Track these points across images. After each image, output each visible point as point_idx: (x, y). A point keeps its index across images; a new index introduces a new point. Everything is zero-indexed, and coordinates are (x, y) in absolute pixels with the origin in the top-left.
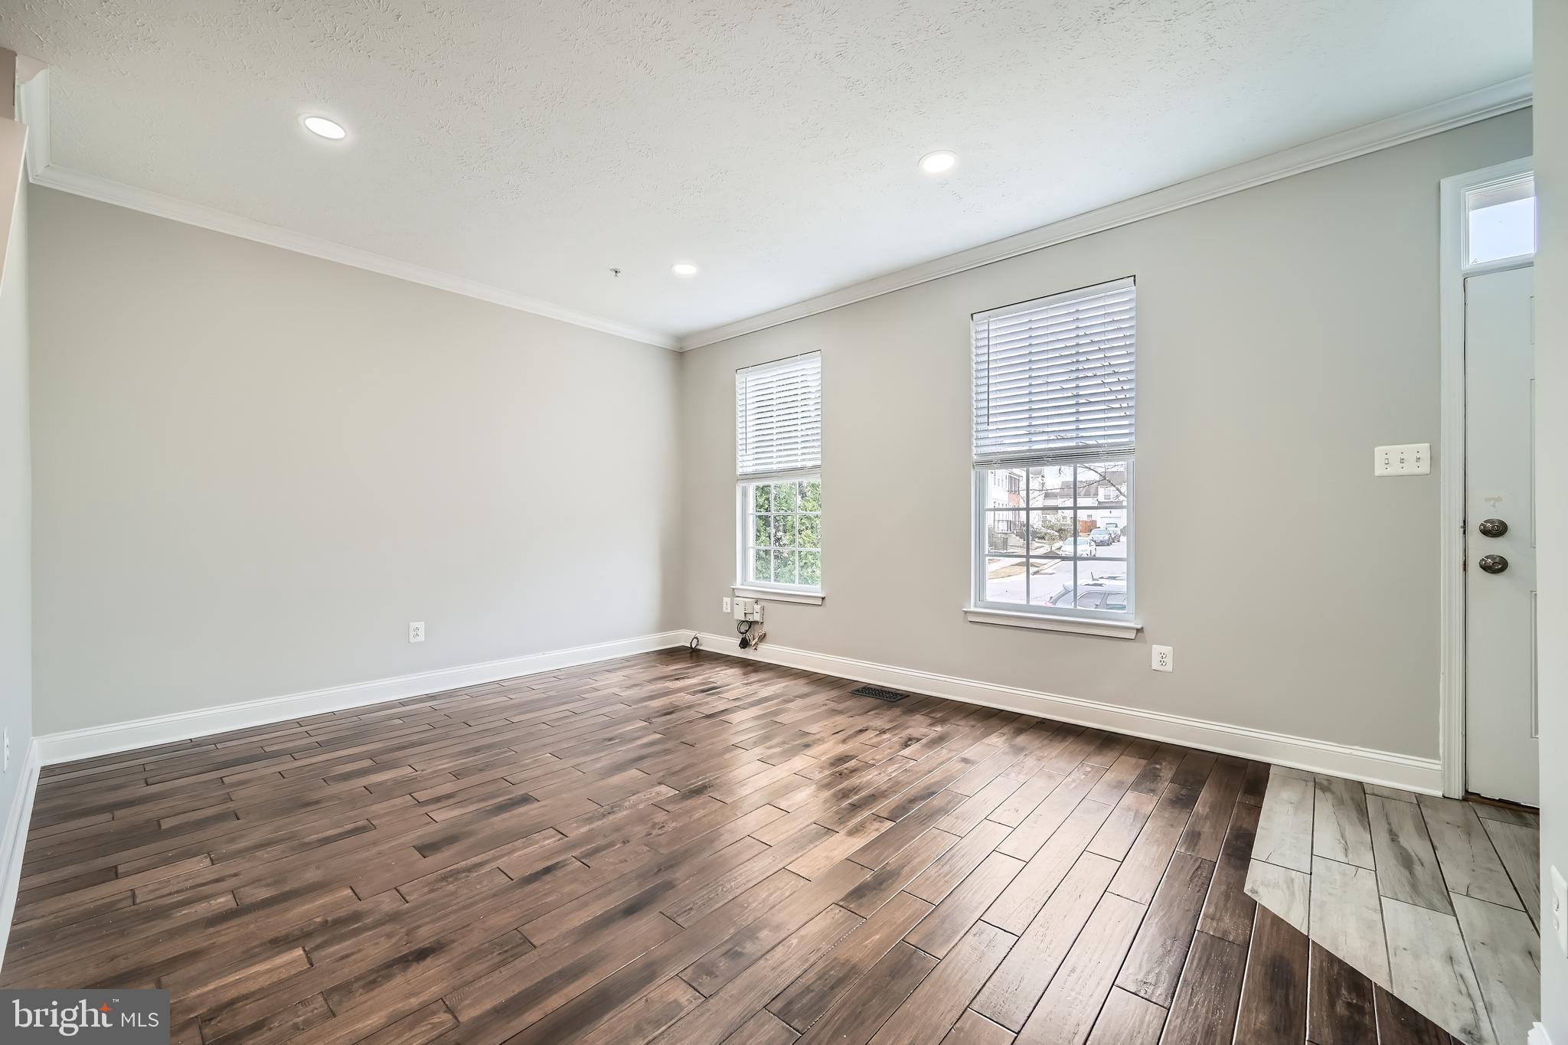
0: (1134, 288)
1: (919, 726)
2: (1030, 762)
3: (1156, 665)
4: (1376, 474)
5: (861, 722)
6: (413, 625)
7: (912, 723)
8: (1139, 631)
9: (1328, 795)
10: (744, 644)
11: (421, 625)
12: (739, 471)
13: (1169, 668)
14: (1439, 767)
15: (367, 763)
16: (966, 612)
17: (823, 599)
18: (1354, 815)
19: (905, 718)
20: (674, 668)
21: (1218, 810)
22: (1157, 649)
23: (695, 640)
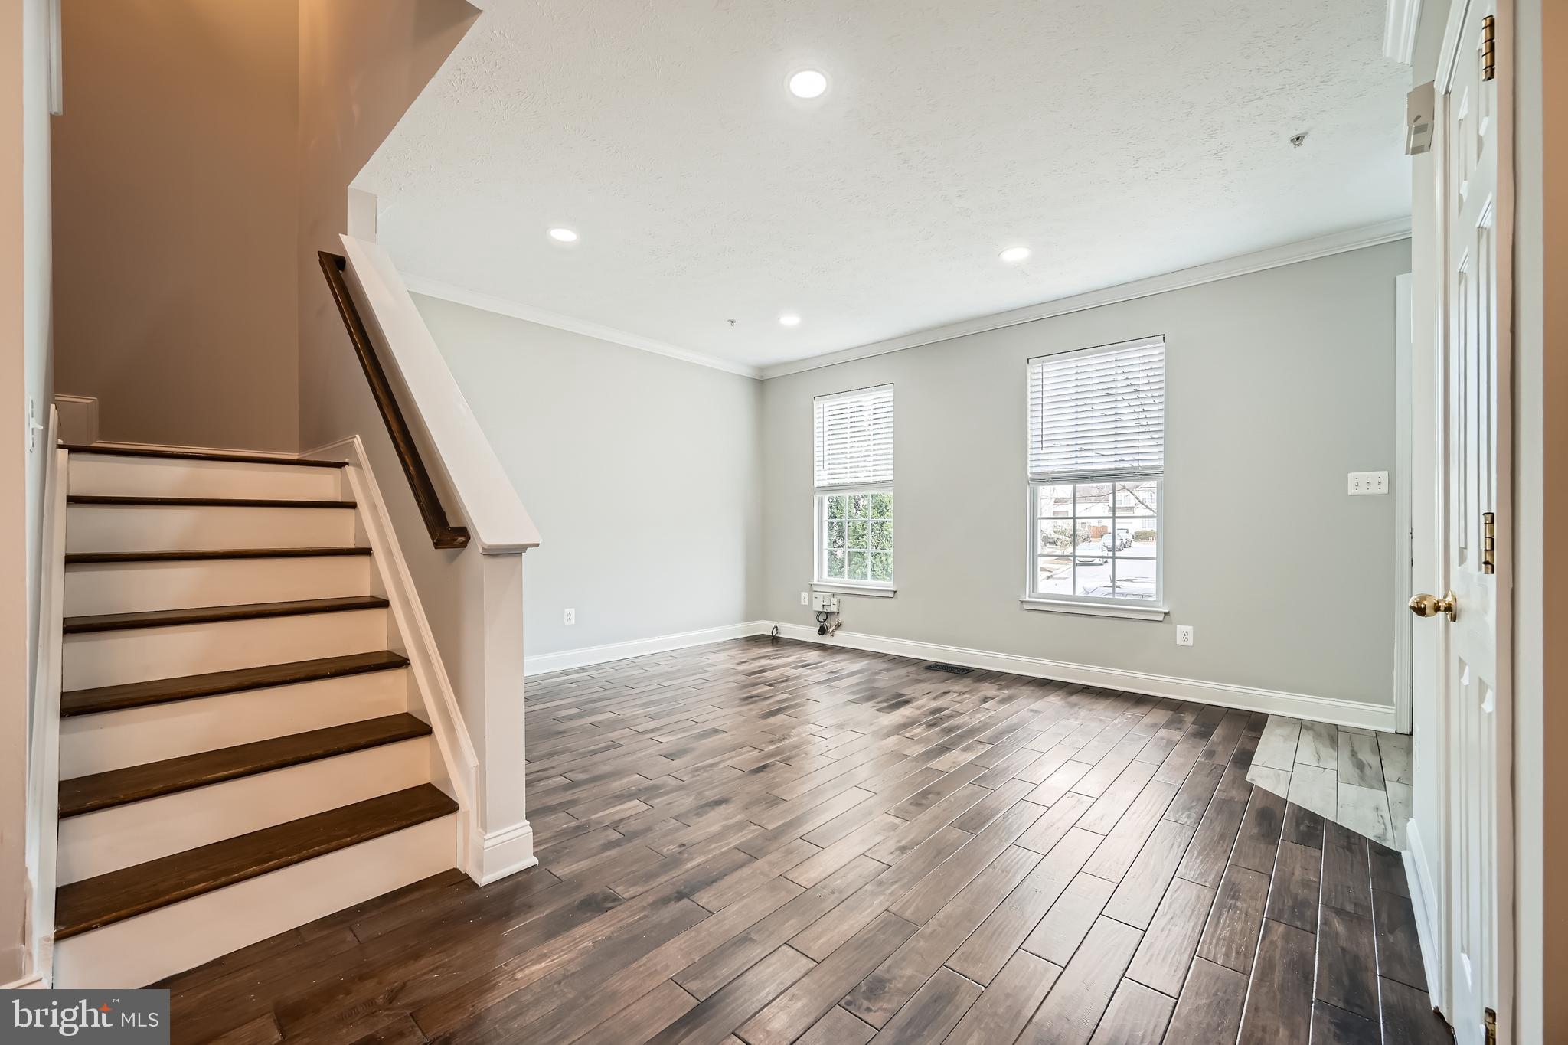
0: (1163, 344)
1: (988, 689)
2: (1083, 713)
3: (1180, 641)
4: (1349, 493)
5: (943, 687)
6: (567, 611)
7: (983, 688)
8: (1166, 614)
9: (1311, 732)
10: (822, 631)
11: (572, 611)
12: (817, 484)
13: (1190, 643)
14: (1393, 711)
15: (574, 711)
16: (1022, 602)
17: (895, 592)
18: (1328, 742)
19: (977, 685)
20: (766, 650)
21: (1227, 739)
22: (1180, 628)
23: (775, 629)
